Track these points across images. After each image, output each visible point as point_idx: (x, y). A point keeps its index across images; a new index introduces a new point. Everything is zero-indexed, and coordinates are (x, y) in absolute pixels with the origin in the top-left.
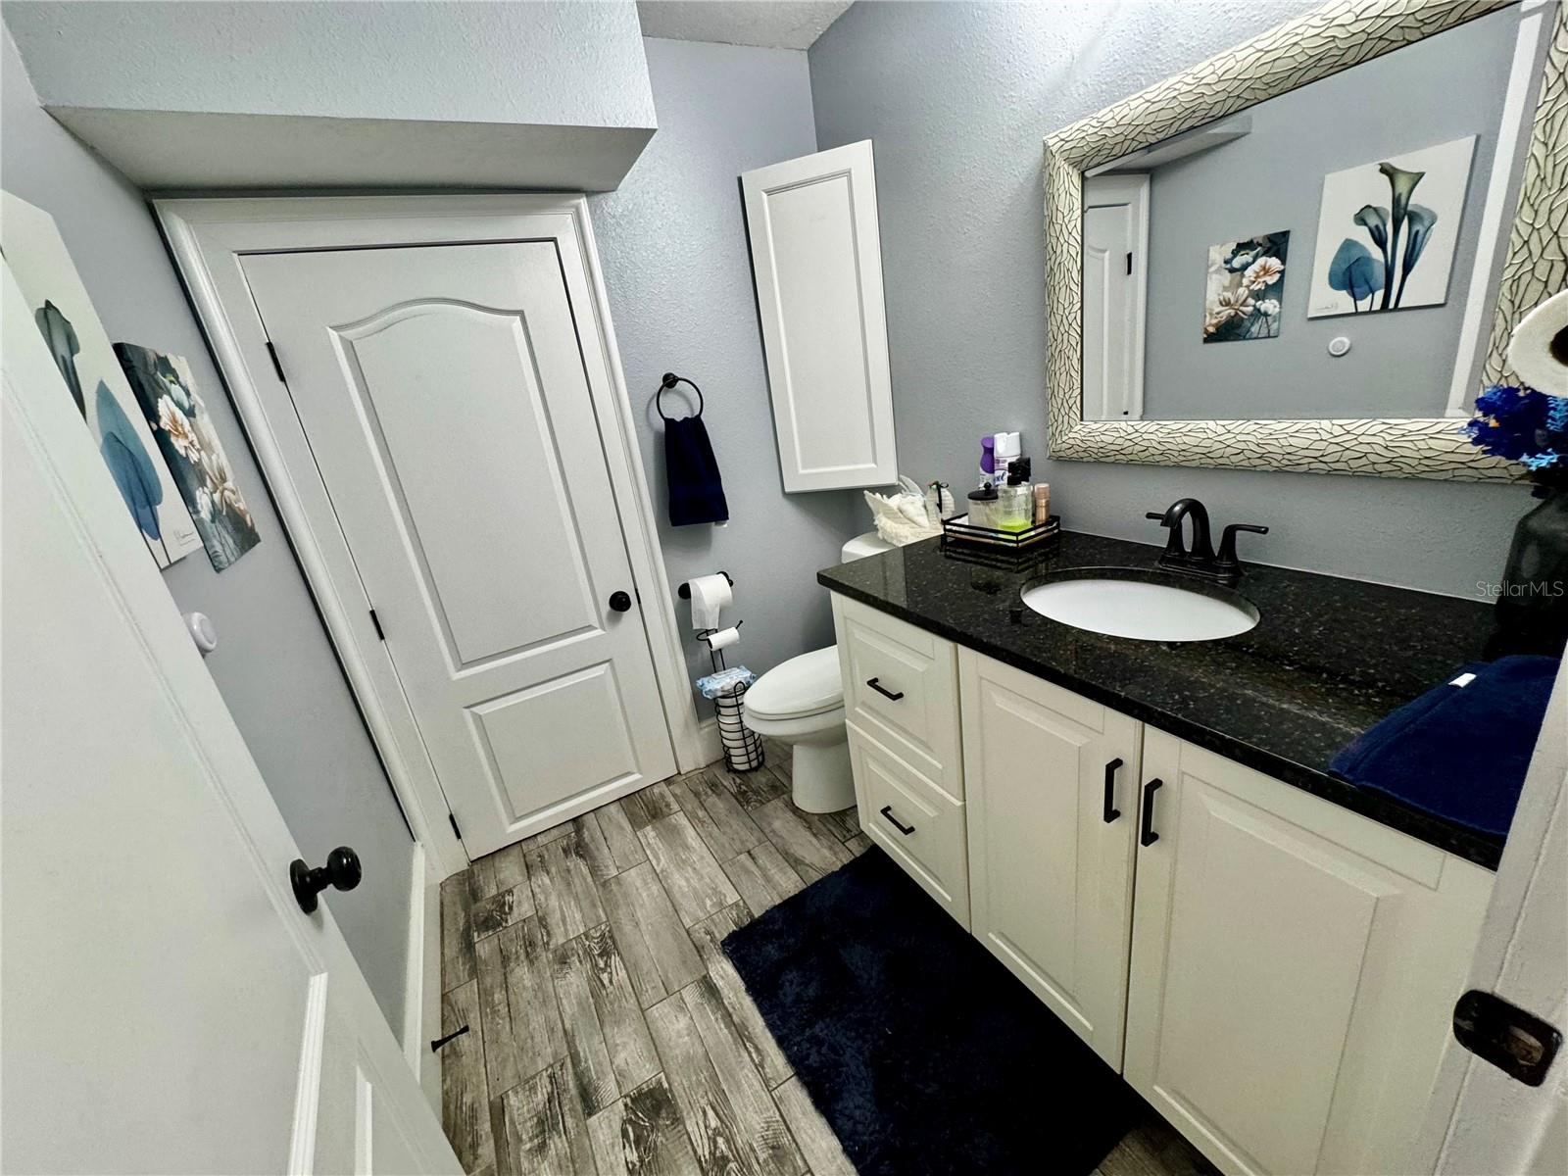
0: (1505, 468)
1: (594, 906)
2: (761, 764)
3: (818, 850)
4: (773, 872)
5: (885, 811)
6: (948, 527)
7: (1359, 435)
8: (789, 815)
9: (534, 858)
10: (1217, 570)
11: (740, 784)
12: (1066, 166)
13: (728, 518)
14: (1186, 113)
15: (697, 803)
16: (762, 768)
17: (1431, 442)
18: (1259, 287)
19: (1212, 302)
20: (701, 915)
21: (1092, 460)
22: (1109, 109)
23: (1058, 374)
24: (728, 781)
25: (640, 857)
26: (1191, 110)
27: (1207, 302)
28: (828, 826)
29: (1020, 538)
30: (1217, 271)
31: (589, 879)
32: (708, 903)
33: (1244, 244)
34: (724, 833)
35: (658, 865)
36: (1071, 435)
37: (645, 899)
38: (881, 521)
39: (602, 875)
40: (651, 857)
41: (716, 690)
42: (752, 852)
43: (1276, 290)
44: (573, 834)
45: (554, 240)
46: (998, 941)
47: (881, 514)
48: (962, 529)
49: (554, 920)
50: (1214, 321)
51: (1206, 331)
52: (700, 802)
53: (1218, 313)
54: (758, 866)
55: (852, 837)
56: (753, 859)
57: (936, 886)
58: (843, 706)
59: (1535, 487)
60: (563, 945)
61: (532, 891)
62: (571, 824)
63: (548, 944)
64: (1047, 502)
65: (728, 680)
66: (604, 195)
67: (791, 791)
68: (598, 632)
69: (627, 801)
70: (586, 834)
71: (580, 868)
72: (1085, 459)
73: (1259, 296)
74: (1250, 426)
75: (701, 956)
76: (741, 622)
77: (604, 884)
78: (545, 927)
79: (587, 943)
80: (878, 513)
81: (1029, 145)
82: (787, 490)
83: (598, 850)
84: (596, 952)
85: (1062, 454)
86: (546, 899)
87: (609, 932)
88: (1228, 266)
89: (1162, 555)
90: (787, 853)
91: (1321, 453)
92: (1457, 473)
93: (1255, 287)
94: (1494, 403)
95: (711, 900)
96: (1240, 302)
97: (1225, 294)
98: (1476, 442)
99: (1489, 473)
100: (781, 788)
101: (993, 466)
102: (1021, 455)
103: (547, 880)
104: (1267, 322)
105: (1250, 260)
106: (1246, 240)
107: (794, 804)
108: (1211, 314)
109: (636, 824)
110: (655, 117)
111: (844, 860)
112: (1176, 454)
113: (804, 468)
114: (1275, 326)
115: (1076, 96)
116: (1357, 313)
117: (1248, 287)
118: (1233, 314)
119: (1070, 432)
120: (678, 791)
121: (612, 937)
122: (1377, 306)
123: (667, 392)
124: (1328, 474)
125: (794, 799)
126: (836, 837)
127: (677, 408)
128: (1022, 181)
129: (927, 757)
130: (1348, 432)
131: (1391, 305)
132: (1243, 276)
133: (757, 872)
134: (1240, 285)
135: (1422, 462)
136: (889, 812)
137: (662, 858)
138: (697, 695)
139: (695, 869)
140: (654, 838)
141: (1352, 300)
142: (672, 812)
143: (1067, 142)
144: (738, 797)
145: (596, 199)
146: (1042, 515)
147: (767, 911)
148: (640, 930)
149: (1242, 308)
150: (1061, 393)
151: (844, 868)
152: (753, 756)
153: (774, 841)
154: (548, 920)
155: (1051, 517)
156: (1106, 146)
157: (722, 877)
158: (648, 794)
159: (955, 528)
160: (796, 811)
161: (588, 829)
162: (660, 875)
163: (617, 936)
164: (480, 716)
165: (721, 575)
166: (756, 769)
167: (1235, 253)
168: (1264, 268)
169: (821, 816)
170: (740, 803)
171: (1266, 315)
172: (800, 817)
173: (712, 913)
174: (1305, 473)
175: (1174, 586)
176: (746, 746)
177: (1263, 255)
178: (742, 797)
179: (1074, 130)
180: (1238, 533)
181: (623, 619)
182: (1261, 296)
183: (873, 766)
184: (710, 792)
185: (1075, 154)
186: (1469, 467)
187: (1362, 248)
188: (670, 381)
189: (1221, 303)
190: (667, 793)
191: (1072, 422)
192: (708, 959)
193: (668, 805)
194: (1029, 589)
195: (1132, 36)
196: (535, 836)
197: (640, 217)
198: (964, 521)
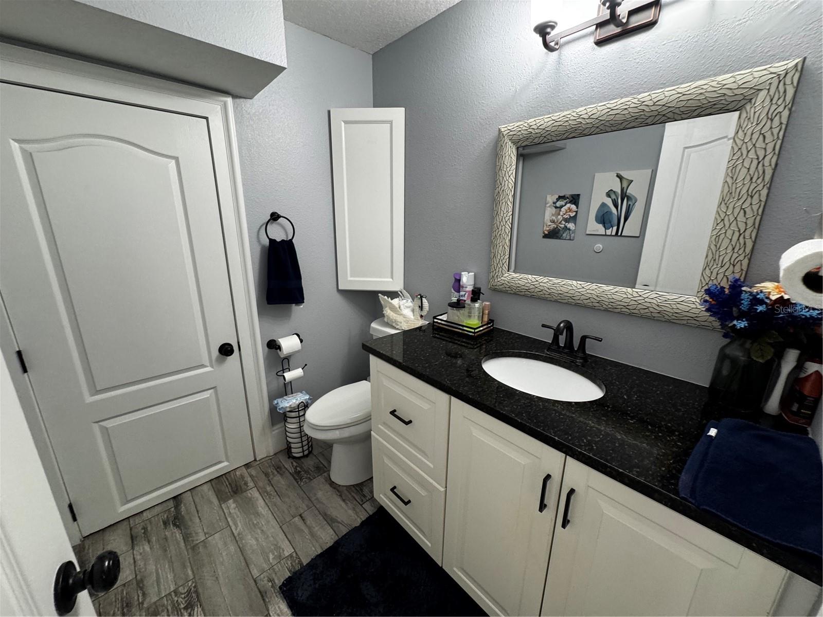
0: (710, 322)
1: (184, 567)
2: (310, 452)
3: (346, 511)
4: (317, 528)
5: (393, 490)
6: (435, 320)
7: (645, 298)
8: (328, 487)
9: (139, 530)
10: (576, 357)
11: (296, 466)
12: (510, 143)
13: (303, 302)
14: (572, 130)
15: (266, 482)
16: (311, 455)
17: (678, 305)
18: (567, 216)
19: (547, 220)
20: (266, 566)
21: (513, 293)
22: (534, 119)
23: (498, 246)
24: (288, 465)
25: (223, 524)
26: (574, 129)
27: (545, 220)
28: (353, 494)
29: (476, 331)
30: (549, 207)
31: (182, 544)
32: (271, 556)
33: (562, 196)
34: (284, 502)
35: (236, 530)
36: (502, 278)
37: (225, 558)
38: (388, 312)
39: (193, 541)
40: (231, 523)
41: (286, 407)
42: (303, 515)
43: (573, 219)
44: (173, 509)
45: (206, 118)
46: (460, 573)
47: (388, 308)
48: (443, 322)
49: (150, 582)
50: (548, 229)
51: (544, 233)
52: (269, 480)
53: (549, 225)
54: (307, 526)
55: (367, 501)
56: (303, 520)
57: (421, 536)
58: (371, 419)
59: (724, 333)
60: (155, 603)
61: (134, 558)
62: (172, 501)
63: (142, 603)
64: (489, 312)
65: (294, 401)
66: (244, 100)
67: (329, 471)
68: (209, 369)
69: (217, 482)
70: (183, 508)
71: (176, 536)
72: (509, 292)
73: (567, 220)
74: (594, 286)
75: (264, 600)
76: (306, 365)
77: (194, 548)
78: (141, 589)
79: (176, 599)
80: (386, 307)
81: (490, 129)
82: (340, 288)
83: (191, 520)
84: (182, 606)
85: (497, 288)
86: (145, 564)
87: (195, 587)
88: (554, 205)
89: (548, 346)
90: (326, 514)
91: (627, 304)
92: (689, 321)
93: (565, 216)
94: (715, 293)
95: (273, 554)
96: (559, 222)
97: (553, 217)
98: (707, 310)
99: (703, 323)
100: (323, 469)
101: (460, 289)
102: (474, 285)
103: (147, 548)
104: (570, 233)
105: (564, 204)
106: (562, 195)
107: (330, 479)
108: (546, 225)
109: (222, 498)
110: (286, 61)
111: (362, 517)
112: (557, 295)
113: (351, 276)
114: (573, 235)
115: (516, 110)
116: (606, 235)
117: (562, 216)
118: (555, 227)
119: (502, 276)
120: (253, 473)
121: (196, 592)
122: (614, 233)
123: (272, 223)
124: (630, 314)
125: (331, 475)
126: (356, 500)
127: (277, 233)
128: (485, 146)
129: (424, 459)
130: (640, 296)
131: (619, 234)
132: (560, 211)
133: (306, 531)
134: (559, 214)
135: (674, 314)
136: (395, 490)
137: (239, 524)
138: (273, 410)
139: (262, 530)
140: (235, 509)
141: (604, 229)
142: (249, 488)
143: (511, 131)
144: (295, 475)
145: (238, 100)
146: (486, 319)
147: (312, 559)
148: (219, 583)
149: (560, 225)
150: (499, 255)
151: (363, 523)
152: (306, 448)
153: (318, 506)
154: (145, 583)
155: (490, 320)
156: (531, 137)
157: (281, 535)
158: (232, 476)
159: (439, 321)
160: (332, 484)
161: (185, 505)
162: (237, 538)
163: (200, 590)
164: (107, 429)
165: (295, 336)
166: (307, 456)
167: (558, 200)
168: (569, 208)
169: (348, 488)
170: (296, 479)
171: (569, 229)
172: (334, 488)
173: (273, 564)
174: (619, 312)
175: (556, 365)
176: (302, 442)
177: (569, 203)
178: (297, 476)
179: (515, 126)
180: (587, 339)
181: (227, 361)
182: (568, 220)
183: (386, 461)
184: (276, 473)
185: (515, 138)
186: (695, 320)
187: (609, 207)
188: (275, 217)
189: (551, 221)
190: (246, 475)
191: (504, 272)
192: (269, 601)
193: (246, 484)
194: (486, 360)
195: (546, 88)
196: (142, 512)
197: (266, 118)
198: (444, 317)
